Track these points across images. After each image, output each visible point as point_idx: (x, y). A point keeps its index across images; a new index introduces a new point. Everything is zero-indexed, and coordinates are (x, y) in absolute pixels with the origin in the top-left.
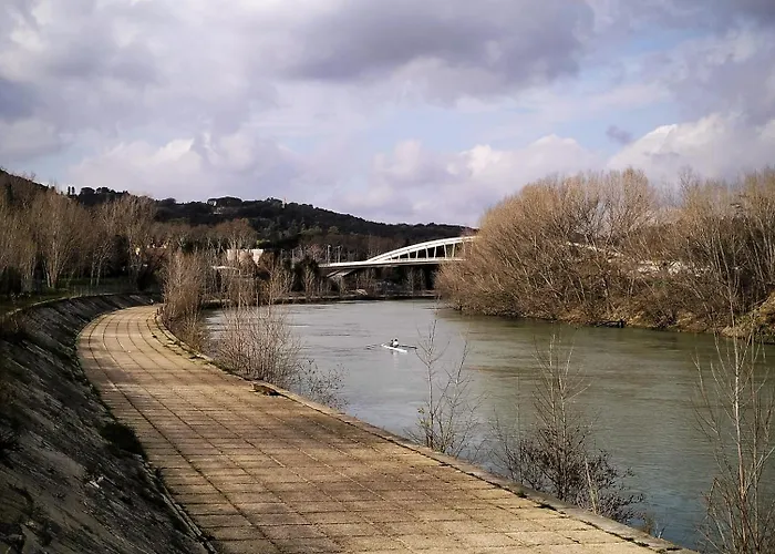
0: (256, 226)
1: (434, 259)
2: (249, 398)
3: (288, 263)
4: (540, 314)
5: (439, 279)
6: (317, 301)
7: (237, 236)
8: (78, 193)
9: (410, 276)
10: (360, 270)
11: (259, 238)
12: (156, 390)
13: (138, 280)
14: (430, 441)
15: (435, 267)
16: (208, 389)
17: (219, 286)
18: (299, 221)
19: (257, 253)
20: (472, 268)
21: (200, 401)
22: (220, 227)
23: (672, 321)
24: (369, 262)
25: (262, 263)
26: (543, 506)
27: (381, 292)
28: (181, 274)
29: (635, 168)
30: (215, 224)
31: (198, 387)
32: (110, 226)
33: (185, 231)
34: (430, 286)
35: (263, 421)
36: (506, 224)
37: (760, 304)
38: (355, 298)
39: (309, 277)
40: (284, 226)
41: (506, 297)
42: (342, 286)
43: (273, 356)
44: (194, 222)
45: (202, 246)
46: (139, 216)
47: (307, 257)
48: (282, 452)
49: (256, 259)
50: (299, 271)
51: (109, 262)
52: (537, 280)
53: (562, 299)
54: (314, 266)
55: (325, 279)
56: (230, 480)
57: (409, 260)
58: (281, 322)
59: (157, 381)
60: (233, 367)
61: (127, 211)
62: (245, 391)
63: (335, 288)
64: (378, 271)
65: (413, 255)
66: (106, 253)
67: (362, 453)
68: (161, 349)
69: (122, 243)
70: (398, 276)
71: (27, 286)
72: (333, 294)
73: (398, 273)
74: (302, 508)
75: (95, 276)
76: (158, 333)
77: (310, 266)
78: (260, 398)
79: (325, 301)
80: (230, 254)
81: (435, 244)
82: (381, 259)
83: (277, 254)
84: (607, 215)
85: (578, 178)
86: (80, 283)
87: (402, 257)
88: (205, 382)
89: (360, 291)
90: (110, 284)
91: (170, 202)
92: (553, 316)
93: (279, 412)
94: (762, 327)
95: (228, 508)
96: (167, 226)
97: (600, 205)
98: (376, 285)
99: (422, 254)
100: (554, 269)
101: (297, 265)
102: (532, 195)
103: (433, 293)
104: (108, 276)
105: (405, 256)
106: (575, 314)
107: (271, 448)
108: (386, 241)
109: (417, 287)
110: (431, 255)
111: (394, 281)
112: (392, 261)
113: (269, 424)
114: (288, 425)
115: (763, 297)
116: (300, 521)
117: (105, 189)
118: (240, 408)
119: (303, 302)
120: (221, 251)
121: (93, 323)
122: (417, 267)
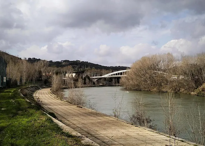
0: (73, 67)
1: (120, 76)
2: (76, 108)
3: (82, 77)
4: (146, 89)
5: (121, 81)
6: (90, 87)
7: (69, 70)
8: (27, 59)
9: (114, 80)
10: (100, 79)
11: (74, 70)
12: (55, 107)
13: (44, 82)
14: (115, 116)
15: (119, 78)
16: (67, 107)
17: (65, 83)
18: (84, 66)
19: (74, 75)
20: (129, 78)
21: (65, 109)
22: (64, 68)
23: (179, 91)
24: (103, 76)
25: (75, 77)
26: (136, 126)
27: (106, 84)
28: (56, 80)
29: (170, 53)
30: (63, 67)
31: (64, 106)
32: (37, 68)
33: (56, 69)
34: (118, 83)
35: (80, 113)
36: (137, 67)
37: (200, 86)
38: (99, 86)
39: (87, 80)
40: (80, 67)
41: (138, 85)
42: (96, 83)
43: (81, 99)
44: (57, 67)
45: (60, 73)
46: (44, 65)
47: (87, 76)
48: (84, 118)
49: (74, 76)
50: (85, 79)
51: (37, 77)
52: (145, 81)
53: (152, 86)
54: (89, 78)
55: (91, 81)
56: (75, 122)
57: (113, 76)
58: (82, 91)
59: (55, 105)
60: (71, 102)
61: (41, 64)
62: (75, 107)
63: (94, 83)
64: (105, 79)
65: (114, 75)
66: (37, 75)
67: (101, 118)
68: (53, 98)
69: (40, 72)
70: (110, 80)
71: (18, 84)
72: (94, 85)
73: (111, 79)
74: (89, 126)
75: (34, 81)
76: (52, 95)
77: (88, 78)
78: (78, 108)
79: (92, 87)
80: (67, 75)
81: (120, 72)
82: (106, 76)
83: (79, 75)
84: (163, 64)
85: (155, 55)
86: (30, 83)
87: (111, 75)
88: (66, 105)
89: (101, 84)
90: (38, 83)
91: (51, 62)
92: (149, 90)
93: (83, 111)
94: (200, 92)
95: (75, 126)
96: (51, 68)
97: (161, 62)
98: (105, 82)
99: (116, 74)
100: (150, 78)
101: (84, 78)
102: (144, 59)
103: (120, 84)
104: (37, 81)
105: (112, 75)
106: (155, 89)
107: (82, 117)
108: (107, 71)
109: (115, 83)
110: (119, 75)
111: (109, 81)
112: (109, 76)
113: (81, 113)
114: (85, 113)
115: (201, 85)
116: (89, 128)
117: (34, 58)
118: (74, 110)
119: (86, 87)
120: (65, 74)
121: (35, 93)
122: (115, 78)
